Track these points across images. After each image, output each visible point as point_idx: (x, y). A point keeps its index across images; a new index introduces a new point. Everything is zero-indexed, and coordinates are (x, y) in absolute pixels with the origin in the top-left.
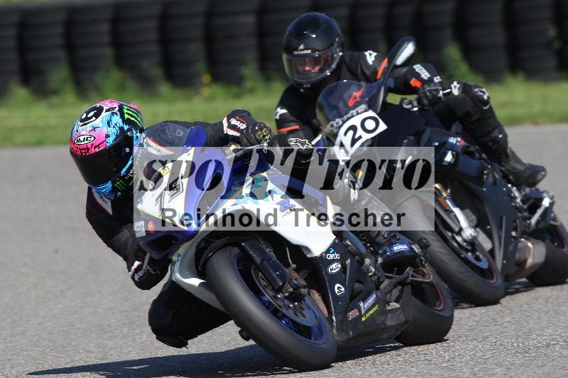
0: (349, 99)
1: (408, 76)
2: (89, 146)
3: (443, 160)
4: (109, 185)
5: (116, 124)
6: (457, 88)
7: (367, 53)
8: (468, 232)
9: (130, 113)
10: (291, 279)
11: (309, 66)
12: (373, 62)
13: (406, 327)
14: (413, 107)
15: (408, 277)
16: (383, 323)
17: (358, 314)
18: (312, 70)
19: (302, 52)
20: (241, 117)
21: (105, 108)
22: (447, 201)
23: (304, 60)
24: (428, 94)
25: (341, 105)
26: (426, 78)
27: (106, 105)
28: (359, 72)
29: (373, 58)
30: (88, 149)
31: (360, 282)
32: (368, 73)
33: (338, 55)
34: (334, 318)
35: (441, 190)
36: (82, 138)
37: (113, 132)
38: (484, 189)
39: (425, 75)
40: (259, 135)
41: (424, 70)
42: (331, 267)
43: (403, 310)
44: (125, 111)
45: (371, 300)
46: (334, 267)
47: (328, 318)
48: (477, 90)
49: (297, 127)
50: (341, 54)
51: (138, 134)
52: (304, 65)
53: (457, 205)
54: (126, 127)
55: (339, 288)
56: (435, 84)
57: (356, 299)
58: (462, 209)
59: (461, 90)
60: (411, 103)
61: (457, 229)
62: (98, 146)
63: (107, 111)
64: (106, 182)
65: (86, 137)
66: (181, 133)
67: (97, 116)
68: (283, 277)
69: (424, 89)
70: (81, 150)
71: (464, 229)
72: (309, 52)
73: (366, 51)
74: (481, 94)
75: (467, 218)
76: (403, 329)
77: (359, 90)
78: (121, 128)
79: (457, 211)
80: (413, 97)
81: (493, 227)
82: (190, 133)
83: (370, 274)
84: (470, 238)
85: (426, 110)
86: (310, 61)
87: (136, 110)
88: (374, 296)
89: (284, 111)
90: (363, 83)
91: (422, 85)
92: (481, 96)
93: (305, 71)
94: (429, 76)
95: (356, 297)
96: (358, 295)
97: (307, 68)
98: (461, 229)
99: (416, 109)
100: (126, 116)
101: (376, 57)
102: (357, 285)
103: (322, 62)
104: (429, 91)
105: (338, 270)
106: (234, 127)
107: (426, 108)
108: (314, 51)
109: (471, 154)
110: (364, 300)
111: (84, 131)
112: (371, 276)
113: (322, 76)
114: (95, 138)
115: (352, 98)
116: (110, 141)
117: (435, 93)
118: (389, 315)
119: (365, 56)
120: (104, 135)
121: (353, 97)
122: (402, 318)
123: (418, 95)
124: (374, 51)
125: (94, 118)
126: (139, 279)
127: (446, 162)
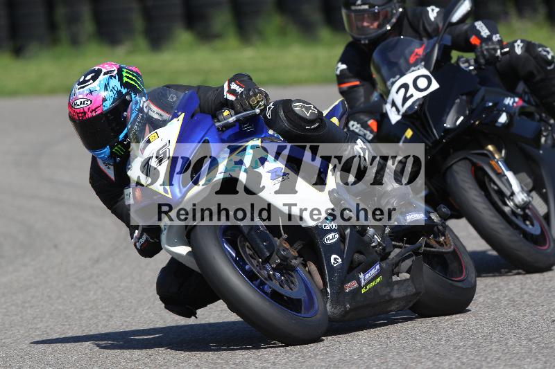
0: (411, 55)
1: (469, 33)
2: (86, 110)
3: (496, 121)
4: (107, 150)
5: (113, 88)
6: (520, 47)
7: (429, 9)
8: (520, 197)
9: (130, 76)
10: (278, 250)
11: (367, 22)
12: (435, 18)
13: (418, 297)
14: (470, 65)
15: (421, 247)
16: (388, 294)
17: (356, 285)
18: (372, 26)
19: (359, 8)
20: (240, 81)
21: (104, 71)
22: (500, 163)
23: (363, 15)
24: (485, 52)
25: (402, 61)
26: (485, 36)
27: (105, 68)
28: (421, 28)
29: (435, 14)
30: (85, 113)
31: (360, 252)
32: (429, 29)
33: (397, 11)
34: (328, 290)
35: (494, 152)
36: (78, 102)
37: (109, 95)
38: (541, 152)
39: (485, 32)
40: (253, 101)
41: (484, 28)
42: (327, 237)
43: (413, 282)
44: (124, 74)
45: (373, 272)
46: (331, 237)
47: (321, 291)
48: (540, 49)
49: (358, 83)
50: (401, 10)
51: (138, 98)
52: (363, 20)
53: (510, 168)
54: (124, 91)
55: (335, 259)
56: (493, 43)
57: (356, 270)
58: (515, 173)
59: (524, 49)
60: (467, 61)
61: (508, 193)
62: (94, 110)
63: (105, 74)
64: (104, 147)
65: (83, 100)
66: (173, 98)
67: (94, 79)
68: (271, 247)
69: (481, 47)
70: (78, 113)
71: (516, 193)
72: (366, 7)
73: (429, 6)
74: (545, 53)
75: (521, 182)
76: (415, 301)
77: (421, 47)
78: (119, 92)
79: (510, 175)
80: (471, 56)
81: (549, 190)
82: (183, 98)
83: (374, 244)
84: (522, 203)
85: (484, 69)
86: (368, 17)
87: (137, 73)
88: (378, 267)
89: (344, 66)
90: (425, 40)
91: (481, 43)
92: (545, 55)
93: (363, 27)
94: (488, 33)
95: (355, 268)
96: (358, 266)
97: (365, 24)
98: (513, 194)
99: (472, 68)
100: (125, 79)
101: (437, 13)
102: (356, 256)
103: (381, 17)
104: (487, 50)
105: (334, 240)
106: (232, 92)
107: (483, 67)
108: (372, 6)
109: (530, 115)
110: (365, 271)
111: (81, 94)
112: (375, 247)
113: (380, 31)
114: (91, 101)
115: (413, 55)
116: (108, 105)
117: (493, 52)
118: (396, 287)
119: (428, 12)
120: (101, 99)
121: (415, 54)
122: (412, 290)
123: (475, 53)
124: (437, 7)
125: (91, 81)
126: (141, 246)
127: (500, 123)
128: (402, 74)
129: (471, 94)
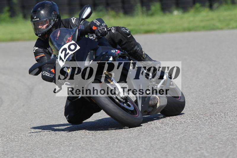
128: (60, 46)
129: (95, 50)
